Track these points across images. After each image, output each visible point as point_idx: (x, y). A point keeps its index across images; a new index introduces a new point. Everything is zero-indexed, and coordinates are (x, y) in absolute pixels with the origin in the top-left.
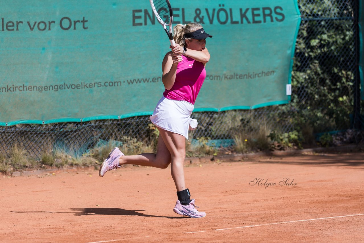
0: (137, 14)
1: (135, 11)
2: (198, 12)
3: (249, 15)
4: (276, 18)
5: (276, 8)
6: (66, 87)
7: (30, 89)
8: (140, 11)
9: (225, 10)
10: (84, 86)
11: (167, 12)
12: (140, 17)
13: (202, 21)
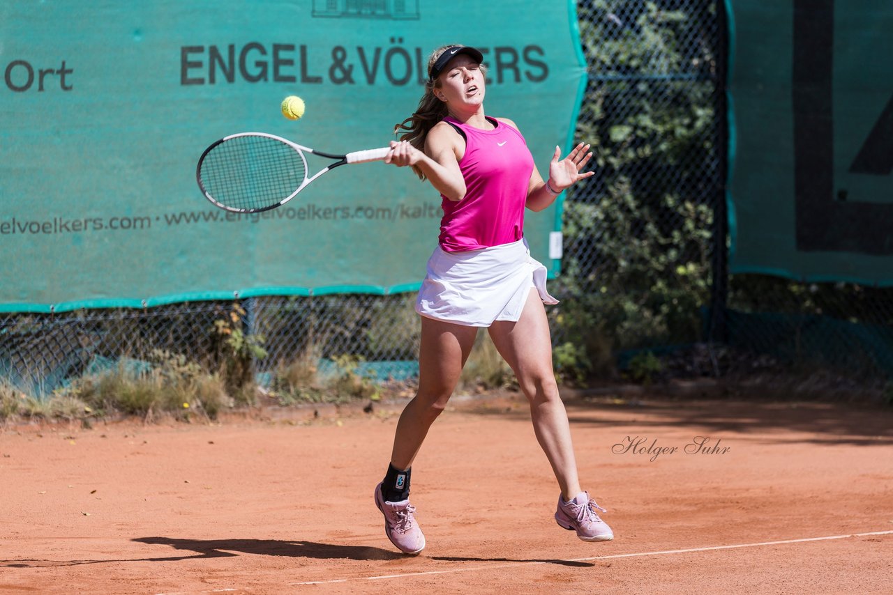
0: (192, 57)
1: (186, 50)
2: (339, 55)
4: (528, 74)
5: (529, 49)
6: (17, 228)
8: (200, 49)
9: (404, 52)
10: (61, 227)
11: (263, 52)
12: (198, 65)
13: (348, 77)
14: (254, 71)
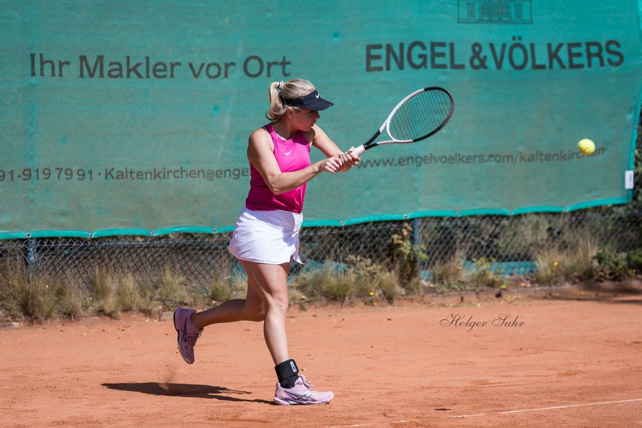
0: (374, 52)
1: (370, 47)
2: (477, 49)
3: (563, 54)
4: (610, 61)
5: (610, 43)
7: (192, 176)
8: (379, 47)
9: (523, 47)
11: (424, 48)
12: (378, 57)
13: (483, 64)
14: (418, 61)
